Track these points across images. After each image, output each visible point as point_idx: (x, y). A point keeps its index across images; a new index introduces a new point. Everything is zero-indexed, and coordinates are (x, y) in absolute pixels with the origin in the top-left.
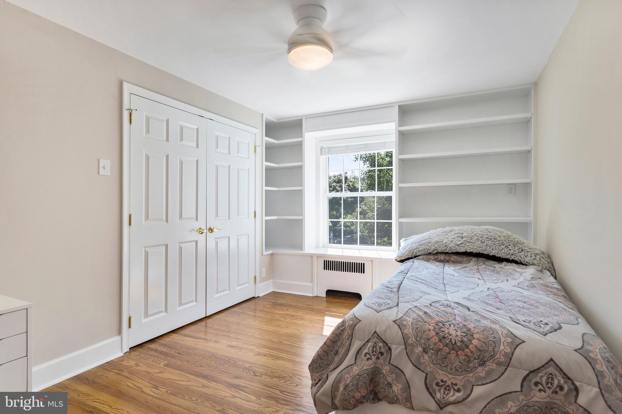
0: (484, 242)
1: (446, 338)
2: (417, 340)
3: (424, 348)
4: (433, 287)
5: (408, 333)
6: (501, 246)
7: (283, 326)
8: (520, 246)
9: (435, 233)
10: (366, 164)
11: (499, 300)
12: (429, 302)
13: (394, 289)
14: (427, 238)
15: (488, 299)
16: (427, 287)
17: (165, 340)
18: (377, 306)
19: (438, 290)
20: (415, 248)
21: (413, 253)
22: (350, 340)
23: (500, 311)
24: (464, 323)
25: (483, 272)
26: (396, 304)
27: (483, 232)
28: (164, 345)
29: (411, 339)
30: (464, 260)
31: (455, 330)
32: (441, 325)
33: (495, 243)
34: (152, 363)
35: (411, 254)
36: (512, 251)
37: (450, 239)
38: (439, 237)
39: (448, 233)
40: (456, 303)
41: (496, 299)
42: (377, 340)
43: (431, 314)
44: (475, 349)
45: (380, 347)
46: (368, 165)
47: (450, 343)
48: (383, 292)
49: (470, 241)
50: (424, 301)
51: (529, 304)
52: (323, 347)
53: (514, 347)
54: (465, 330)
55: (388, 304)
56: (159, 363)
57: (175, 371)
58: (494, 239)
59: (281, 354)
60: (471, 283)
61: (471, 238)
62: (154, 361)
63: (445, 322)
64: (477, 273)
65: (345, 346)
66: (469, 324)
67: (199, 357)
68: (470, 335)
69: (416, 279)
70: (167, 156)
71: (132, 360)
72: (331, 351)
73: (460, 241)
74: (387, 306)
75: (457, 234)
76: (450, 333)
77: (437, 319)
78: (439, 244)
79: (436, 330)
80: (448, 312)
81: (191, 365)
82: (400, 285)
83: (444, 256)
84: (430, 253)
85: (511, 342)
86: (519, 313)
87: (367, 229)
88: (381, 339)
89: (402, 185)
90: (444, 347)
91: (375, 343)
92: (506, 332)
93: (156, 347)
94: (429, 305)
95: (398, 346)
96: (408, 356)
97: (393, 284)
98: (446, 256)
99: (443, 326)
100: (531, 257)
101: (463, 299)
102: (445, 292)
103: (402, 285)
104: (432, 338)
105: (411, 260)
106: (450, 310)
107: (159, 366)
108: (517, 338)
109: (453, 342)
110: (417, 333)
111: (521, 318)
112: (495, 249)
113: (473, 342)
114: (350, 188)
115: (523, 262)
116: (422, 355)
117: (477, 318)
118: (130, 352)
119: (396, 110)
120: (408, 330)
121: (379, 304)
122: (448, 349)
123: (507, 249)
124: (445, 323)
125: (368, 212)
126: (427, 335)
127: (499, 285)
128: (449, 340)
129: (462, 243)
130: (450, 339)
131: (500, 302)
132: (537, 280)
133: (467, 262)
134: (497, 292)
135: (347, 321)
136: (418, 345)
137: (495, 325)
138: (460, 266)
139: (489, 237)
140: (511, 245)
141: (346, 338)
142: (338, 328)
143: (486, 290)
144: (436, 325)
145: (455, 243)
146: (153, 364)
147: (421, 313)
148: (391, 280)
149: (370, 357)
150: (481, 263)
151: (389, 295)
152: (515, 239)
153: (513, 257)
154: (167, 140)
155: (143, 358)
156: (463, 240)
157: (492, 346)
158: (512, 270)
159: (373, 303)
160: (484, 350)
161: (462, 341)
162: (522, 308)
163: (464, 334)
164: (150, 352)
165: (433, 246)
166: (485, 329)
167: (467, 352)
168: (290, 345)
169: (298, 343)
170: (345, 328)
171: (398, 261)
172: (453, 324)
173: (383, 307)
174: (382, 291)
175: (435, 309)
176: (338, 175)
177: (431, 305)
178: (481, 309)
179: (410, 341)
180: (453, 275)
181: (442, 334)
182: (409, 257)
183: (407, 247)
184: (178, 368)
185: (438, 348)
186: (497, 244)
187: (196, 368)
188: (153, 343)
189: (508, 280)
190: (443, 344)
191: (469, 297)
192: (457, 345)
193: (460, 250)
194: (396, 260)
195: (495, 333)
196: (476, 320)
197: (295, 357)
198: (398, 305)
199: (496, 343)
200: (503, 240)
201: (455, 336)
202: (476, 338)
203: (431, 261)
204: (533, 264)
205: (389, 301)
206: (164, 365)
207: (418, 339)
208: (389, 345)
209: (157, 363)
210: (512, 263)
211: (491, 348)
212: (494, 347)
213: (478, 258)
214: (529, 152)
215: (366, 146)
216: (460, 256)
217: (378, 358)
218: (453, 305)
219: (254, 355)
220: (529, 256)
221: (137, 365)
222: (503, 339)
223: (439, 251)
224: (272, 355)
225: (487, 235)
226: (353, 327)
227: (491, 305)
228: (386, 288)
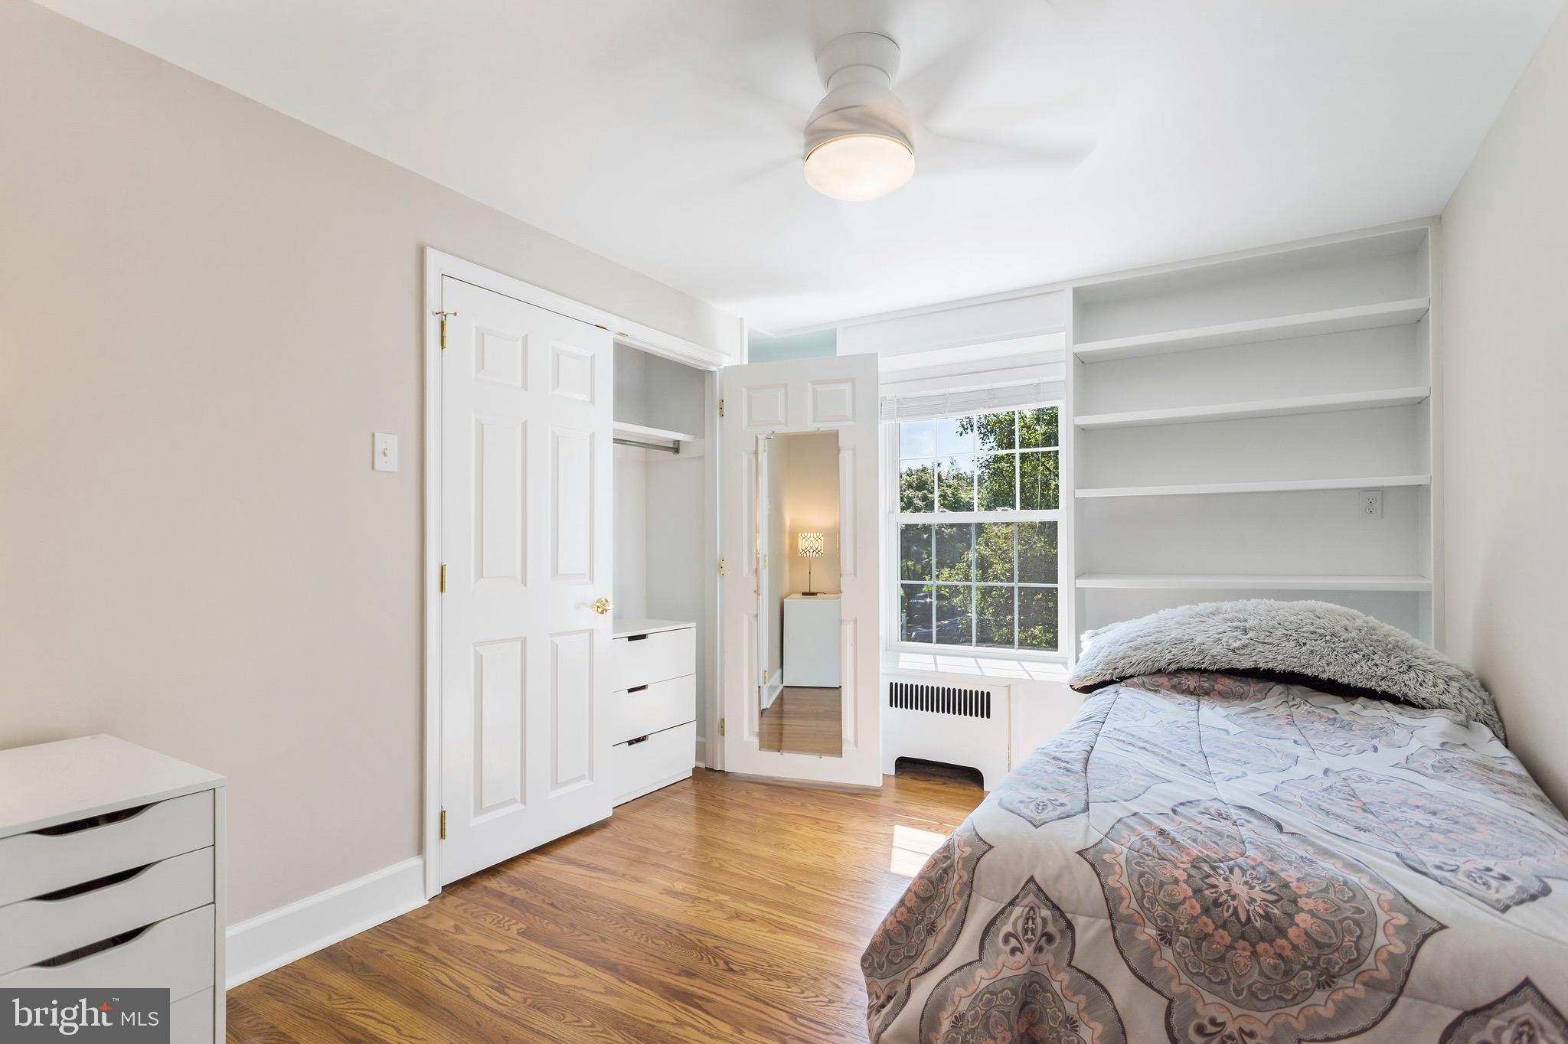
0: (1305, 644)
1: (1221, 905)
2: (1142, 906)
3: (1163, 928)
4: (1175, 762)
5: (1118, 885)
6: (1350, 656)
7: (795, 847)
8: (1405, 656)
9: (1172, 618)
10: (988, 441)
11: (1360, 804)
12: (1171, 805)
13: (1074, 763)
14: (1152, 630)
15: (1329, 801)
16: (1161, 761)
17: (520, 869)
18: (1033, 810)
19: (1191, 770)
20: (1120, 655)
21: (1115, 669)
22: (965, 897)
23: (1367, 834)
24: (1269, 864)
25: (1306, 725)
26: (1082, 805)
27: (1300, 617)
28: (519, 883)
29: (1125, 903)
30: (1252, 689)
31: (1246, 883)
32: (1206, 868)
33: (1333, 646)
34: (491, 926)
35: (1110, 671)
36: (1382, 669)
37: (1212, 632)
38: (1183, 627)
39: (1207, 619)
40: (1242, 808)
41: (1352, 801)
42: (1036, 901)
43: (1179, 838)
44: (1305, 941)
45: (1044, 920)
46: (992, 445)
47: (1234, 918)
48: (1045, 772)
49: (1266, 641)
50: (1155, 801)
51: (1446, 819)
52: (897, 911)
53: (1417, 938)
54: (1273, 885)
55: (1062, 805)
56: (507, 928)
57: (544, 949)
58: (1333, 635)
59: (790, 917)
60: (1277, 754)
61: (1269, 632)
62: (496, 921)
63: (1216, 862)
64: (1289, 727)
65: (954, 911)
66: (1283, 870)
67: (598, 917)
68: (1289, 901)
69: (1128, 739)
70: (525, 425)
71: (447, 916)
72: (917, 924)
73: (1240, 639)
74: (1060, 810)
75: (1231, 620)
76: (1232, 893)
77: (1195, 850)
78: (1184, 646)
79: (1194, 881)
80: (1224, 834)
81: (579, 935)
82: (1089, 753)
83: (1196, 677)
84: (1159, 671)
85: (1407, 924)
86: (1420, 843)
87: (991, 605)
88: (1047, 898)
89: (1082, 493)
90: (1216, 929)
91: (1032, 908)
92: (1390, 896)
93: (501, 887)
94: (1171, 813)
95: (1093, 919)
96: (1119, 948)
97: (1070, 752)
98: (1202, 679)
99: (1211, 872)
100: (1435, 685)
101: (1261, 797)
102: (1210, 778)
103: (1093, 754)
104: (1183, 902)
105: (1111, 688)
106: (1227, 828)
107: (508, 934)
108: (1423, 917)
109: (1243, 918)
110: (1142, 886)
111: (1431, 859)
112: (1334, 663)
113: (1299, 918)
114: (946, 502)
115: (1413, 700)
116: (1156, 947)
117: (1304, 855)
118: (444, 897)
119: (1067, 301)
120: (1117, 877)
121: (1039, 805)
122: (1230, 935)
123: (1368, 663)
124: (1217, 864)
125: (992, 563)
126: (1170, 895)
127: (1354, 760)
128: (1231, 911)
129: (1245, 646)
130: (1232, 908)
131: (1365, 811)
132: (1458, 750)
133: (1259, 696)
134: (1350, 781)
135: (956, 845)
136: (1146, 920)
137: (1359, 875)
138: (1241, 706)
139: (1319, 631)
140: (1380, 653)
141: (957, 891)
142: (934, 863)
143: (1321, 775)
144: (1194, 867)
145: (1225, 644)
146: (493, 927)
147: (1151, 834)
148: (1063, 741)
149: (1019, 946)
150: (1298, 700)
151: (1063, 779)
152: (1389, 636)
153: (1384, 686)
154: (525, 386)
155: (472, 914)
156: (1247, 636)
157: (1351, 933)
158: (1384, 721)
159: (1022, 802)
160: (1329, 946)
161: (1267, 917)
162: (1428, 829)
163: (1272, 898)
164: (487, 899)
165: (1167, 651)
166: (1329, 886)
167: (1283, 948)
168: (812, 895)
169: (829, 892)
170: (952, 866)
171: (1078, 690)
172: (1240, 867)
173: (1050, 813)
174: (1043, 770)
175: (1186, 823)
176: (918, 471)
177: (1174, 811)
178: (1313, 828)
179: (1123, 909)
180: (1224, 730)
181: (1211, 893)
182: (1104, 679)
183: (1099, 653)
184: (550, 942)
185: (1202, 931)
186: (1340, 650)
187: (590, 943)
188: (493, 875)
189: (1376, 749)
190: (1214, 922)
191: (1276, 793)
192: (1254, 927)
193: (1239, 664)
194: (1071, 686)
195: (1359, 897)
196: (1302, 857)
197: (823, 928)
198: (1087, 809)
199: (1362, 924)
200: (1356, 640)
201: (1247, 902)
202: (1306, 908)
203: (1163, 691)
204: (1442, 706)
205: (1062, 798)
206: (519, 934)
207: (1146, 905)
208: (1069, 916)
209: (504, 926)
210: (1383, 701)
211: (1350, 941)
212: (1359, 937)
213: (1289, 686)
214: (1420, 403)
215: (991, 395)
216: (1239, 678)
217: (1039, 949)
218: (1235, 813)
219: (725, 917)
220: (1431, 683)
221: (458, 930)
222: (1382, 917)
223: (1185, 665)
224: (769, 919)
225: (1312, 624)
226: (973, 863)
227: (1338, 816)
228: (1052, 761)
